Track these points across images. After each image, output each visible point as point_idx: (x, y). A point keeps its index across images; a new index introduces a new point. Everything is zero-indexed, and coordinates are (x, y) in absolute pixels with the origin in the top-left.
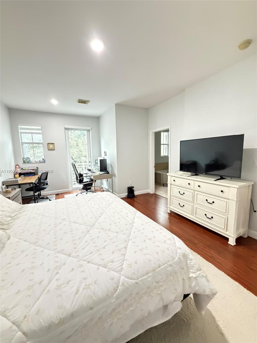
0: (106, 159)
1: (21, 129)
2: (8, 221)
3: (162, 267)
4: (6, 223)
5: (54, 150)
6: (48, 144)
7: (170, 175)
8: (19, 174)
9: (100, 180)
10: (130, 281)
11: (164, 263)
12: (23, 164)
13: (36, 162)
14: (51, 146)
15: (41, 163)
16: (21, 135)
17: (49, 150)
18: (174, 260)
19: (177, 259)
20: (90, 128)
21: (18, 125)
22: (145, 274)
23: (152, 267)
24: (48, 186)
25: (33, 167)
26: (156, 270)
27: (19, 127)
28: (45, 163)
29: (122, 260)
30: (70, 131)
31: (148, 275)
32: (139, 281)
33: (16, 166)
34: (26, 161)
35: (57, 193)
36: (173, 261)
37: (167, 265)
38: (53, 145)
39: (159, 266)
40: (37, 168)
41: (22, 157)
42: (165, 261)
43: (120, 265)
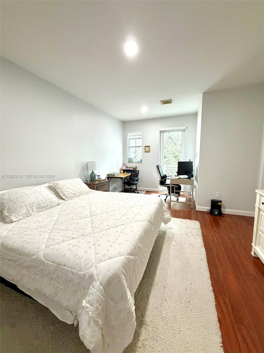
0: (192, 162)
1: (129, 136)
2: (71, 196)
3: (66, 268)
4: (69, 197)
5: (149, 152)
6: (145, 146)
7: (259, 194)
8: (123, 170)
9: (190, 185)
10: (42, 257)
11: (70, 266)
12: (128, 163)
13: (136, 162)
14: (147, 149)
15: (139, 163)
16: (129, 141)
17: (145, 152)
18: (80, 272)
19: (82, 273)
20: (185, 128)
21: (127, 134)
22: (52, 261)
23: (60, 261)
24: (138, 182)
25: (134, 166)
26: (60, 266)
27: (128, 134)
28: (142, 163)
29: (57, 243)
30: (165, 133)
31: (53, 264)
32: (46, 262)
33: (124, 164)
34: (130, 161)
35: (148, 191)
36: (78, 271)
37: (71, 270)
38: (149, 147)
39: (65, 265)
40: (136, 167)
41: (128, 158)
42: (71, 266)
43: (52, 244)
